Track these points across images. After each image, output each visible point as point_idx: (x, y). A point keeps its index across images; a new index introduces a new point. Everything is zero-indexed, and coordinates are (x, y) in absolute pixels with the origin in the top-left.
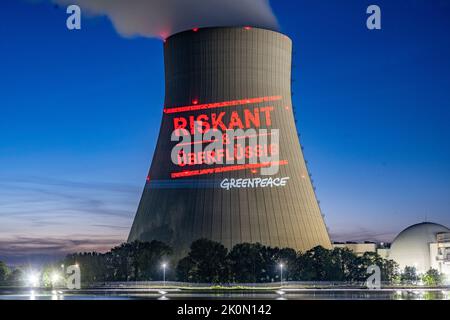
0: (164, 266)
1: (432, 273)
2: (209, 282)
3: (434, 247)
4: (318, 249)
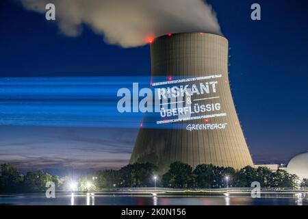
0: (155, 178)
2: (182, 188)
4: (248, 168)
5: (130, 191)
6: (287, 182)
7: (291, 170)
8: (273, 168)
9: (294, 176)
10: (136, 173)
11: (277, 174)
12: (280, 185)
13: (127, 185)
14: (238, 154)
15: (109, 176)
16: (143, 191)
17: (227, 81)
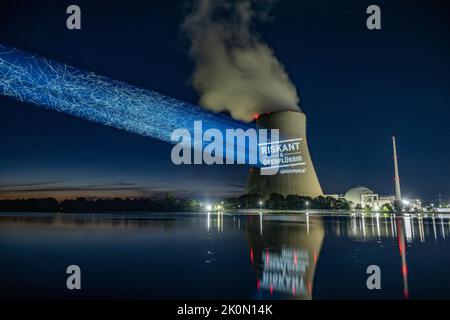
0: (261, 203)
1: (367, 206)
2: (277, 209)
3: (363, 196)
4: (320, 197)
5: (246, 211)
6: (346, 206)
7: (348, 198)
8: (336, 197)
9: (351, 202)
10: (249, 200)
11: (339, 201)
12: (342, 208)
13: (243, 207)
14: (314, 188)
15: (231, 201)
16: (253, 211)
17: (305, 142)
